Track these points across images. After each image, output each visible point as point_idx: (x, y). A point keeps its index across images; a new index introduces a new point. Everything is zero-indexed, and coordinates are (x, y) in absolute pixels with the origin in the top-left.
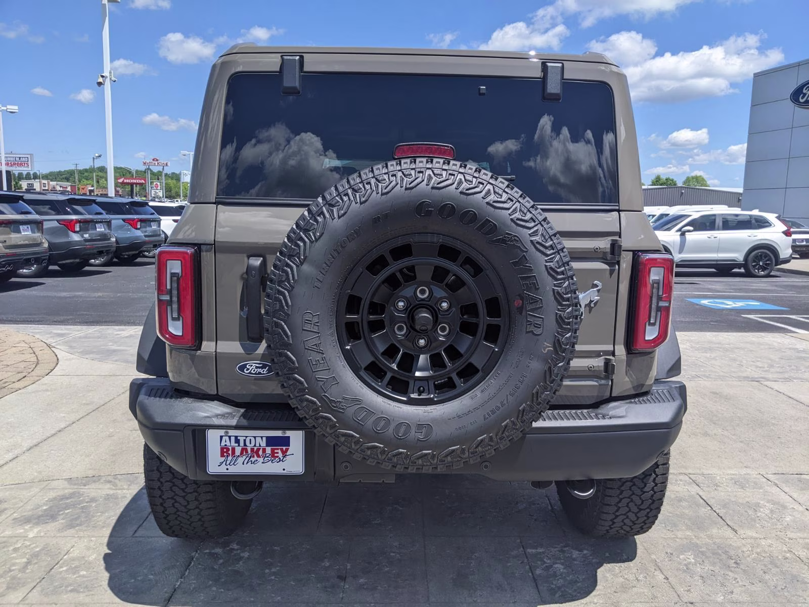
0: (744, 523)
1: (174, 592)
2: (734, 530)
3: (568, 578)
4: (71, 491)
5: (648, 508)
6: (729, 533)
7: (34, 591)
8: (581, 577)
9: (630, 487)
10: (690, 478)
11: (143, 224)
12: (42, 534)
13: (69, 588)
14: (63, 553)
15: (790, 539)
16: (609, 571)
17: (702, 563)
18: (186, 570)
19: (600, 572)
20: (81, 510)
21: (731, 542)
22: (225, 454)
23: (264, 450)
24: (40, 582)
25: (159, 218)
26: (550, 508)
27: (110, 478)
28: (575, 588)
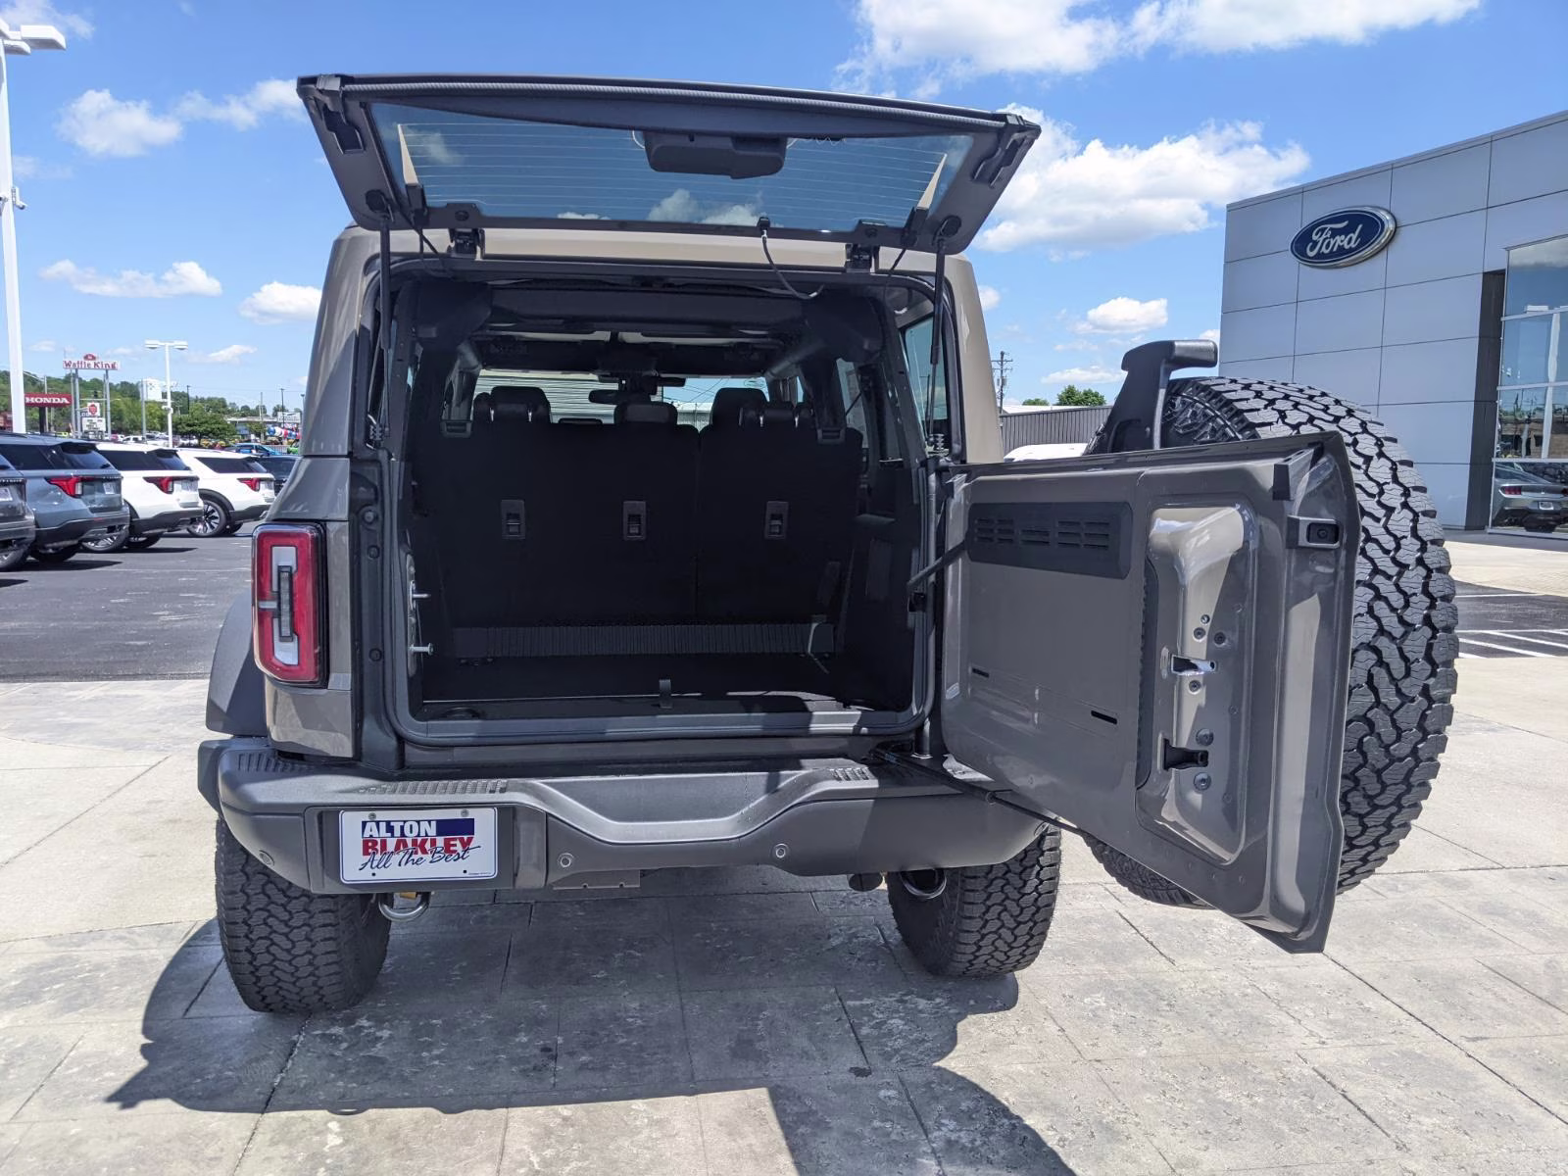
0: (1187, 950)
1: (272, 1092)
2: (1169, 959)
3: (911, 1037)
4: (55, 955)
5: (1030, 920)
6: (1162, 964)
7: (31, 1103)
8: (930, 1035)
9: (1002, 887)
10: (1106, 889)
11: (86, 487)
12: (21, 1022)
13: (91, 1097)
14: (66, 1049)
15: (1254, 968)
16: (975, 1024)
17: (1116, 1006)
18: (287, 1061)
19: (961, 1027)
20: (81, 984)
21: (1164, 977)
22: (370, 850)
23: (433, 843)
24: (37, 1091)
25: (119, 475)
26: (882, 942)
27: (120, 933)
28: (921, 1049)
